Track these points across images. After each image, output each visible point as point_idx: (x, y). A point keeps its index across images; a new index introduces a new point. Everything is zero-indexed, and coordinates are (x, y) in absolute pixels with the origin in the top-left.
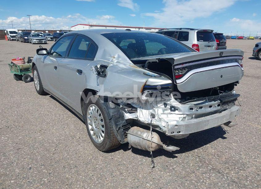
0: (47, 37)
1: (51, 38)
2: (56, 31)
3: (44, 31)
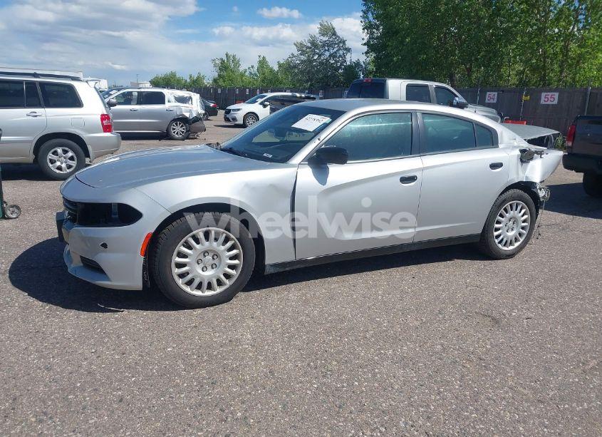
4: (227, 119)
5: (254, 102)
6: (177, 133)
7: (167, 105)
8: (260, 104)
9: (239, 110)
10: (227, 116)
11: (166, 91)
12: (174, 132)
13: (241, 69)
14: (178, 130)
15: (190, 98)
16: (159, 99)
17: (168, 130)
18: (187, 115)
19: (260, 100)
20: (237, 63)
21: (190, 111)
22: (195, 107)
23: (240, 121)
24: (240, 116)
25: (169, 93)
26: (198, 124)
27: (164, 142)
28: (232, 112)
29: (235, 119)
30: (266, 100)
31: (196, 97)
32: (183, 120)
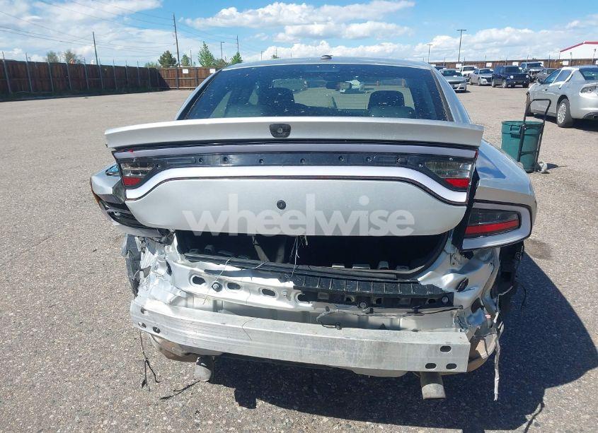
0: (481, 76)
1: (489, 80)
2: (512, 61)
3: (484, 63)
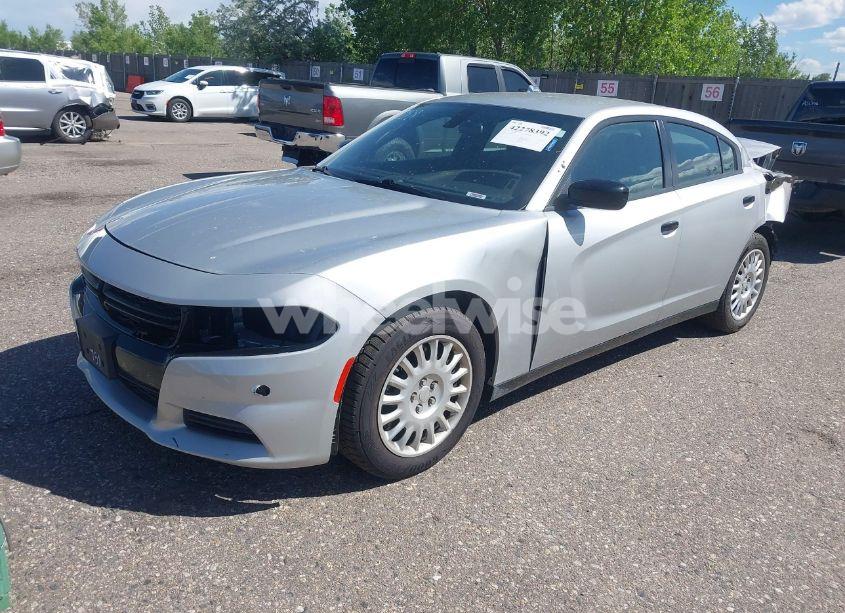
4: (137, 107)
5: (182, 79)
6: (71, 132)
7: (49, 85)
8: (193, 83)
9: (157, 92)
10: (139, 102)
11: (43, 58)
12: (65, 130)
13: (129, 23)
14: (72, 125)
15: (90, 72)
16: (35, 72)
17: (54, 126)
18: (87, 100)
19: (192, 78)
20: (121, 14)
21: (92, 94)
22: (98, 87)
23: (162, 111)
24: (160, 104)
25: (50, 63)
26: (105, 117)
27: (49, 147)
28: (146, 96)
29: (151, 107)
30: (202, 78)
31: (99, 71)
32: (81, 109)
